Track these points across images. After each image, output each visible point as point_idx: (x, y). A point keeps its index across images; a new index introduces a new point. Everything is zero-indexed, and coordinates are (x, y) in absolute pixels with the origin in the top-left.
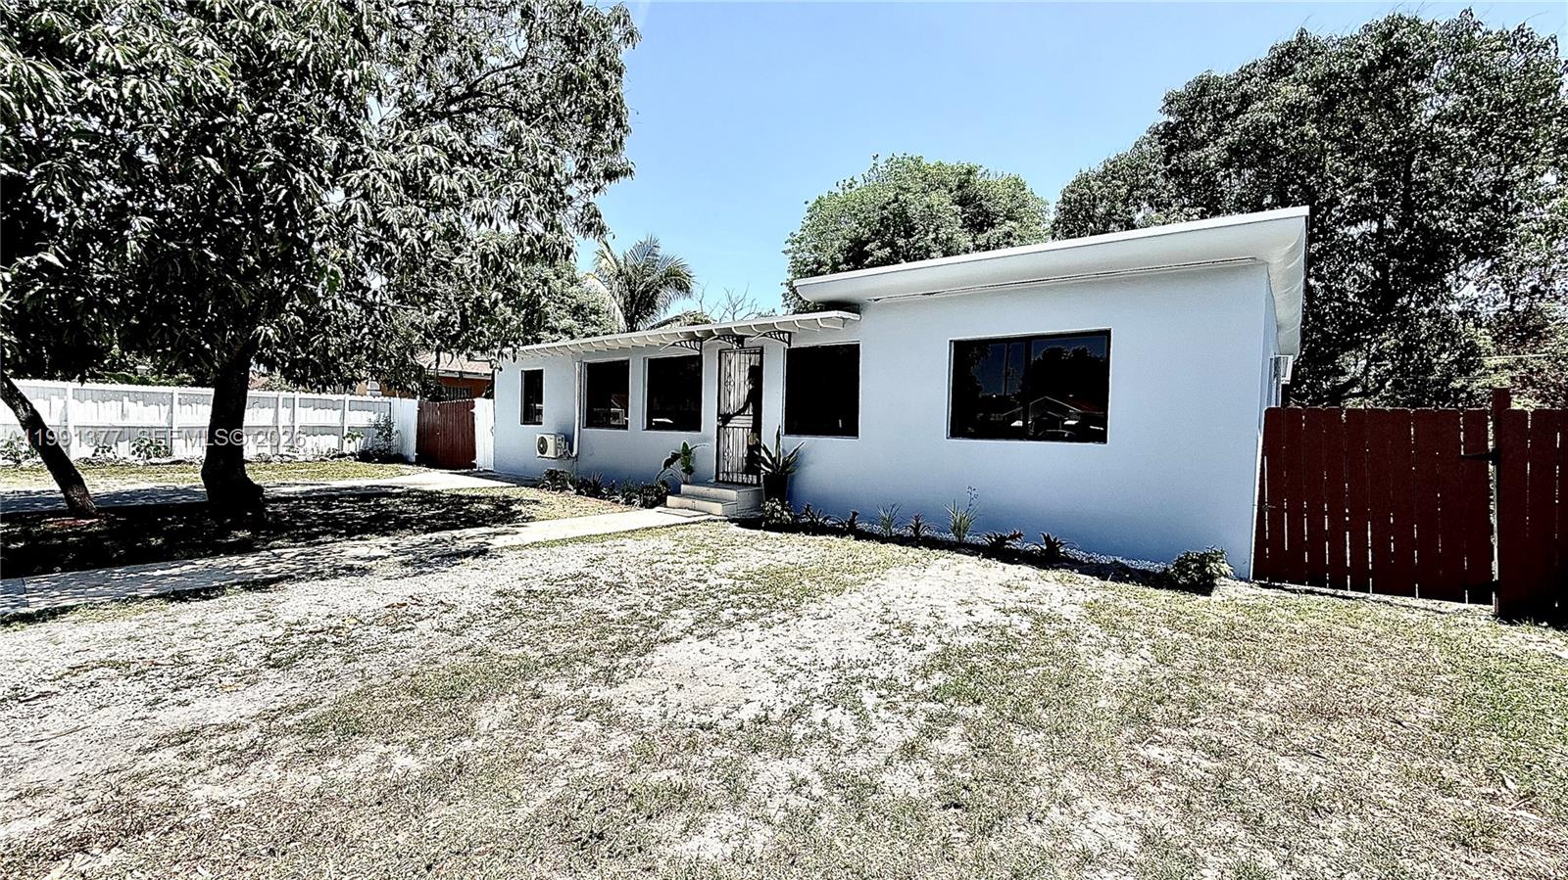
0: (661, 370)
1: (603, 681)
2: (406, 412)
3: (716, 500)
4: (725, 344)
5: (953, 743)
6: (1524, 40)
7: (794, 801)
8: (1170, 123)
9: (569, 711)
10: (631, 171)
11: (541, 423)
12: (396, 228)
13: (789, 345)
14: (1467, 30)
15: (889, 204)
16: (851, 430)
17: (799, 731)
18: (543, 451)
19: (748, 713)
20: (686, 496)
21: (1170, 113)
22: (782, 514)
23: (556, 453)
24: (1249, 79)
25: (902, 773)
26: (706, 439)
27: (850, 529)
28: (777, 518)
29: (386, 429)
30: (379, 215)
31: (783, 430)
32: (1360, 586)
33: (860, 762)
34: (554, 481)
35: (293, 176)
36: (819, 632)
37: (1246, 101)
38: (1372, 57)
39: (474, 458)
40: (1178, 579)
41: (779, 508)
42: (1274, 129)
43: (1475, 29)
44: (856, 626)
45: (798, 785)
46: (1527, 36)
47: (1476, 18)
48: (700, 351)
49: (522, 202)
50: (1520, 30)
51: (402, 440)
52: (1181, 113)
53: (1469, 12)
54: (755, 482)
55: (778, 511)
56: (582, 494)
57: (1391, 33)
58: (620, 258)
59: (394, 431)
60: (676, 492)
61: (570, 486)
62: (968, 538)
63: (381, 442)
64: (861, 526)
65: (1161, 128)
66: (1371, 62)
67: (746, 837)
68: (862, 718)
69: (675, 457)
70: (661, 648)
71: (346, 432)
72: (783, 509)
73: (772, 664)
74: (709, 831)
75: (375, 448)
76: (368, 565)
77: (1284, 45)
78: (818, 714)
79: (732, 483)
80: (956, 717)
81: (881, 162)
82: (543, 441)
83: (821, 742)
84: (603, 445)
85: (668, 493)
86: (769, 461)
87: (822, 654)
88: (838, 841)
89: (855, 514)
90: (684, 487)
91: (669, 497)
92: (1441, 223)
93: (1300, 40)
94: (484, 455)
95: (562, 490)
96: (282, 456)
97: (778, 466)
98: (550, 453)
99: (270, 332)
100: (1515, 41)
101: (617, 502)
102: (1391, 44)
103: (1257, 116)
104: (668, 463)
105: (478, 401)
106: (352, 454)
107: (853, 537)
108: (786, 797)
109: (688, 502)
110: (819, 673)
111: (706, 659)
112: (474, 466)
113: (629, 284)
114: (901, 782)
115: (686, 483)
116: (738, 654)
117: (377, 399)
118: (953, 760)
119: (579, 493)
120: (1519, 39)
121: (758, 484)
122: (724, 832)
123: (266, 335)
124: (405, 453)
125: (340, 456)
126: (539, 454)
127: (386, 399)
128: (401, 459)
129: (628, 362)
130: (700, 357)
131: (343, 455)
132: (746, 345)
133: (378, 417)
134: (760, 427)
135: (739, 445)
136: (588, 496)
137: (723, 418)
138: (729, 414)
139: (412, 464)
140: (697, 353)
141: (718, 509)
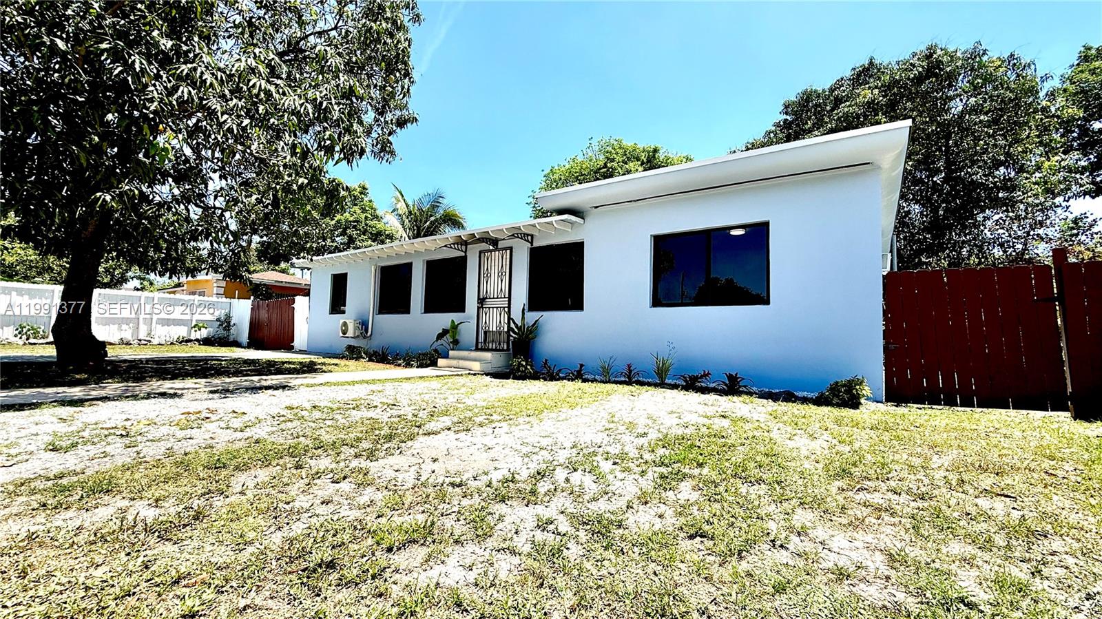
0: (434, 268)
1: (365, 458)
2: (242, 310)
3: (475, 360)
4: (484, 246)
5: (686, 491)
6: (1015, 61)
7: (540, 536)
8: (787, 120)
9: (327, 477)
10: (416, 120)
11: (344, 313)
12: (219, 114)
13: (532, 245)
14: (979, 54)
15: (600, 169)
16: (578, 305)
17: (543, 487)
18: (344, 333)
19: (496, 477)
20: (453, 358)
21: (787, 113)
22: (526, 368)
23: (355, 333)
24: (839, 88)
25: (643, 513)
26: (470, 317)
27: (579, 374)
28: (523, 371)
29: (226, 323)
30: (205, 102)
31: (526, 308)
32: (967, 403)
33: (602, 506)
34: (353, 353)
35: (130, 58)
36: (558, 428)
37: (838, 102)
38: (920, 69)
39: (293, 341)
40: (832, 399)
41: (524, 363)
42: (858, 118)
43: (983, 54)
44: (588, 424)
45: (543, 525)
46: (1016, 59)
47: (983, 47)
48: (465, 252)
49: (325, 104)
50: (1012, 55)
51: (238, 330)
52: (794, 113)
53: (979, 43)
54: (505, 348)
55: (523, 366)
56: (373, 361)
57: (931, 55)
58: (410, 203)
59: (232, 324)
60: (446, 356)
61: (364, 355)
62: (668, 380)
63: (222, 332)
64: (586, 376)
65: (782, 123)
66: (920, 72)
67: (491, 565)
68: (599, 478)
69: (445, 332)
70: (421, 439)
71: (194, 323)
72: (527, 364)
73: (519, 447)
74: (451, 562)
75: (216, 337)
76: (179, 392)
77: (861, 66)
78: (560, 475)
79: (488, 348)
80: (685, 476)
81: (594, 142)
82: (345, 324)
83: (564, 494)
84: (392, 327)
85: (439, 357)
86: (516, 330)
87: (561, 439)
88: (587, 565)
89: (582, 366)
90: (451, 353)
91: (439, 360)
92: (974, 177)
93: (871, 63)
94: (300, 339)
95: (357, 359)
96: (140, 340)
97: (523, 333)
98: (350, 333)
99: (108, 198)
100: (1009, 62)
101: (399, 365)
102: (932, 62)
103: (846, 109)
104: (440, 336)
105: (298, 299)
106: (197, 340)
107: (580, 381)
108: (532, 533)
109: (454, 362)
110: (559, 451)
111: (460, 445)
112: (293, 347)
113: (416, 221)
114: (643, 521)
115: (452, 350)
116: (489, 441)
117: (220, 300)
118: (688, 504)
119: (370, 360)
120: (1012, 61)
121: (508, 349)
122: (468, 562)
123: (104, 199)
124: (240, 340)
125: (188, 341)
126: (341, 335)
127: (228, 300)
128: (236, 344)
129: (411, 264)
130: (466, 257)
131: (190, 341)
132: (499, 247)
133: (220, 313)
134: (509, 307)
135: (495, 321)
136: (377, 362)
137: (482, 301)
138: (486, 298)
139: (244, 348)
140: (463, 254)
141: (476, 366)
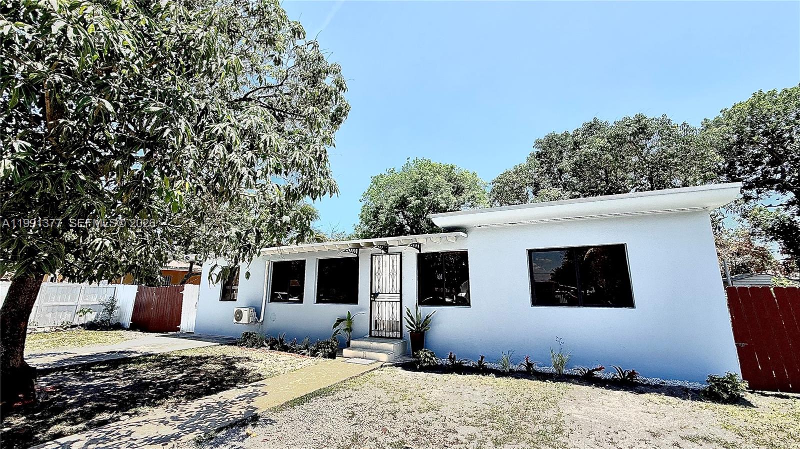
0: (327, 267)
2: (127, 295)
3: (378, 351)
4: (376, 250)
8: (539, 152)
11: (236, 300)
13: (420, 251)
18: (239, 319)
20: (354, 348)
21: (538, 148)
22: (431, 359)
23: (249, 320)
24: (577, 136)
26: (362, 309)
27: (480, 367)
28: (427, 362)
29: (111, 307)
31: (418, 302)
34: (250, 340)
37: (577, 144)
39: (179, 324)
42: (596, 156)
47: (668, 118)
48: (358, 254)
51: (121, 313)
52: (544, 148)
53: (664, 115)
54: (399, 336)
55: (428, 357)
56: (275, 349)
57: (639, 121)
59: (116, 307)
60: (348, 345)
61: (266, 345)
62: (565, 371)
63: (103, 315)
64: (488, 365)
65: (535, 153)
69: (340, 321)
71: (79, 309)
72: (430, 356)
75: (100, 320)
79: (382, 337)
82: (239, 312)
85: (343, 348)
86: (412, 323)
89: (482, 358)
90: (354, 343)
91: (343, 350)
93: (595, 122)
94: (187, 322)
95: (259, 347)
97: (419, 326)
98: (245, 320)
101: (305, 354)
102: (641, 125)
103: (587, 150)
104: (336, 325)
105: (187, 286)
106: (82, 325)
109: (361, 353)
112: (179, 329)
115: (352, 339)
117: (107, 285)
119: (272, 348)
121: (401, 337)
124: (122, 323)
125: (72, 327)
126: (235, 321)
127: (113, 286)
128: (118, 326)
129: (304, 261)
130: (358, 258)
131: (75, 326)
132: (389, 252)
133: (106, 298)
134: (401, 301)
135: (387, 312)
136: (279, 350)
137: (374, 295)
138: (379, 293)
139: (128, 330)
140: (356, 256)
141: (384, 357)
